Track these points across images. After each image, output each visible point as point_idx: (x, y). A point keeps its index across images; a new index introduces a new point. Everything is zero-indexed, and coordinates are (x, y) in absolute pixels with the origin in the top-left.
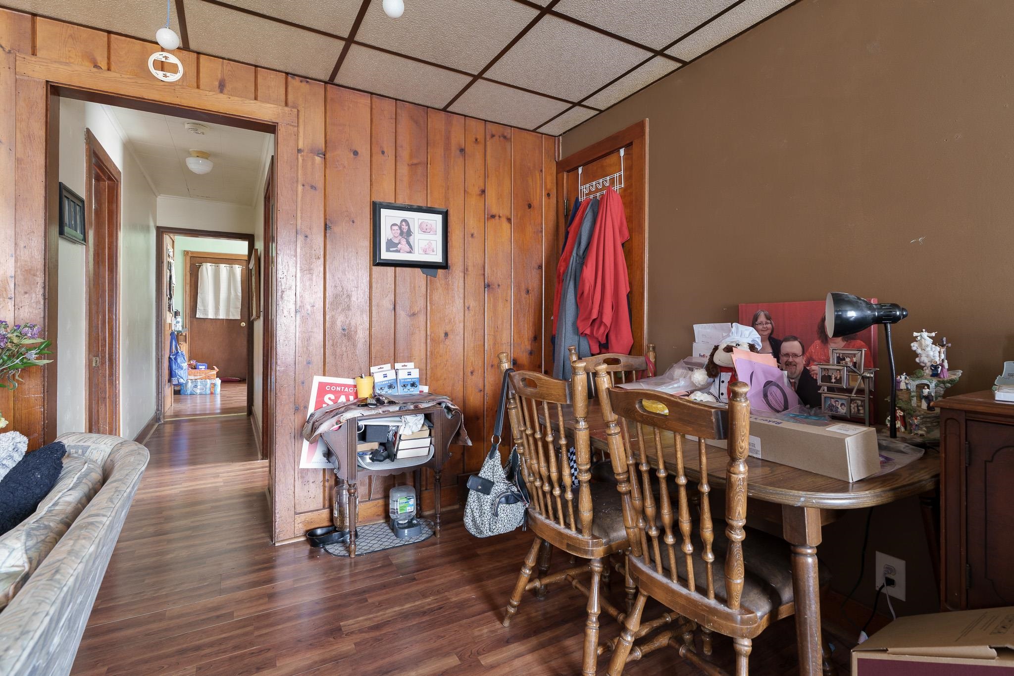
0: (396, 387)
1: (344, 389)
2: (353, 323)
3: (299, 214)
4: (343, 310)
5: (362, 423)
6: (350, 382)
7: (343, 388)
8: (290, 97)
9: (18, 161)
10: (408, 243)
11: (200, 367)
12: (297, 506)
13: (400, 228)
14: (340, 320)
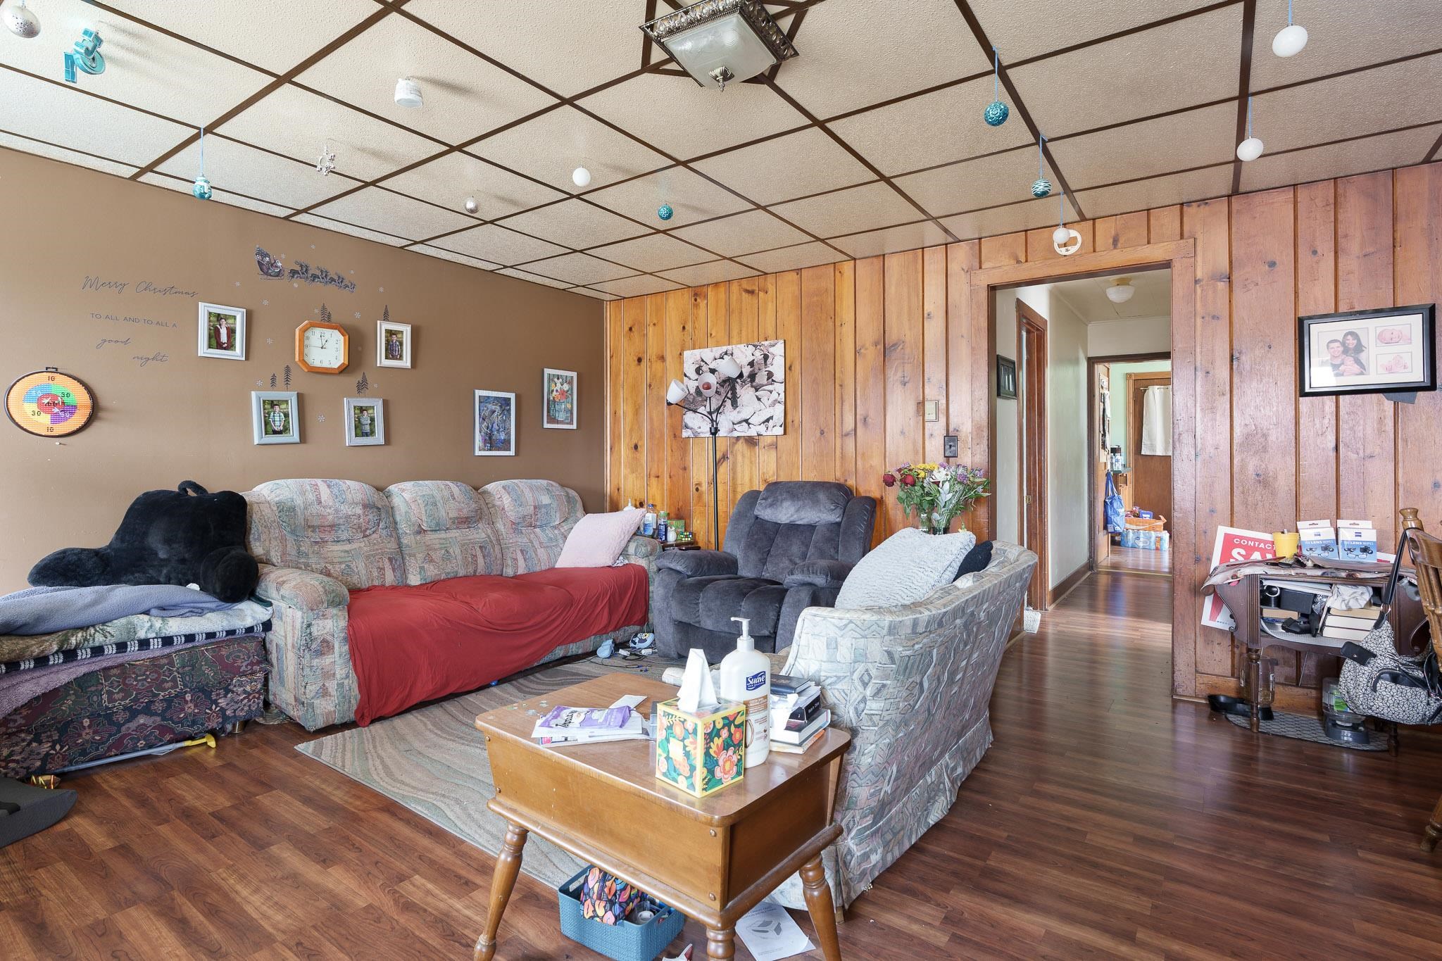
0: (1336, 551)
1: (1259, 545)
2: (1271, 467)
3: (1198, 350)
4: (1256, 453)
5: (1266, 583)
6: (1267, 537)
7: (1257, 543)
8: (1186, 228)
9: (973, 349)
10: (1358, 362)
11: (1144, 515)
12: (1198, 665)
13: (1343, 344)
14: (1252, 464)
